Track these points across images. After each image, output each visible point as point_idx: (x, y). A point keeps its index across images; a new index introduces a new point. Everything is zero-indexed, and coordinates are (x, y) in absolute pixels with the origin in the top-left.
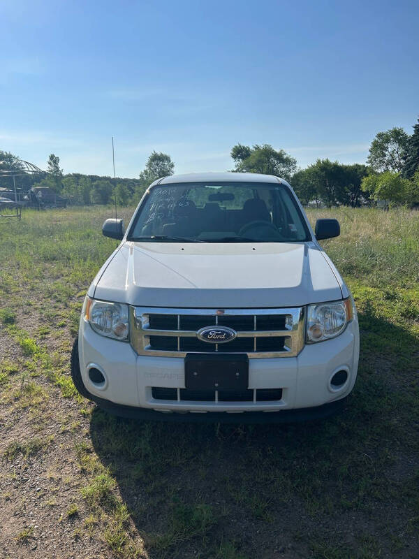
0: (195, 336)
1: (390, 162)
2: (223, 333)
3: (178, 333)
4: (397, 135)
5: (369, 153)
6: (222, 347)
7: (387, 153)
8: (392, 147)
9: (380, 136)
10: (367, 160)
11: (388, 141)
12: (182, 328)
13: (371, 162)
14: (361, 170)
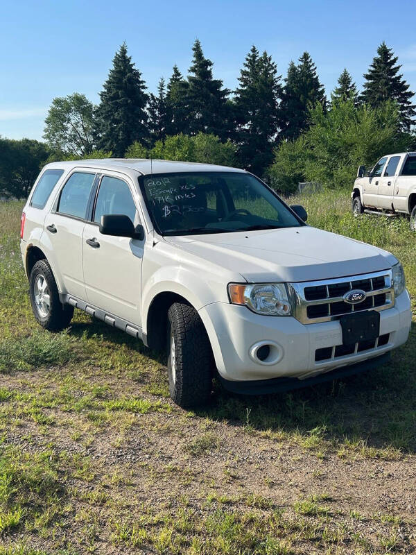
0: (341, 300)
1: (73, 139)
2: (360, 294)
3: (329, 300)
4: (80, 103)
5: (46, 126)
6: (357, 307)
7: (69, 125)
8: (75, 118)
9: (57, 102)
10: (44, 133)
11: (69, 110)
12: (331, 296)
13: (48, 137)
14: (36, 148)
